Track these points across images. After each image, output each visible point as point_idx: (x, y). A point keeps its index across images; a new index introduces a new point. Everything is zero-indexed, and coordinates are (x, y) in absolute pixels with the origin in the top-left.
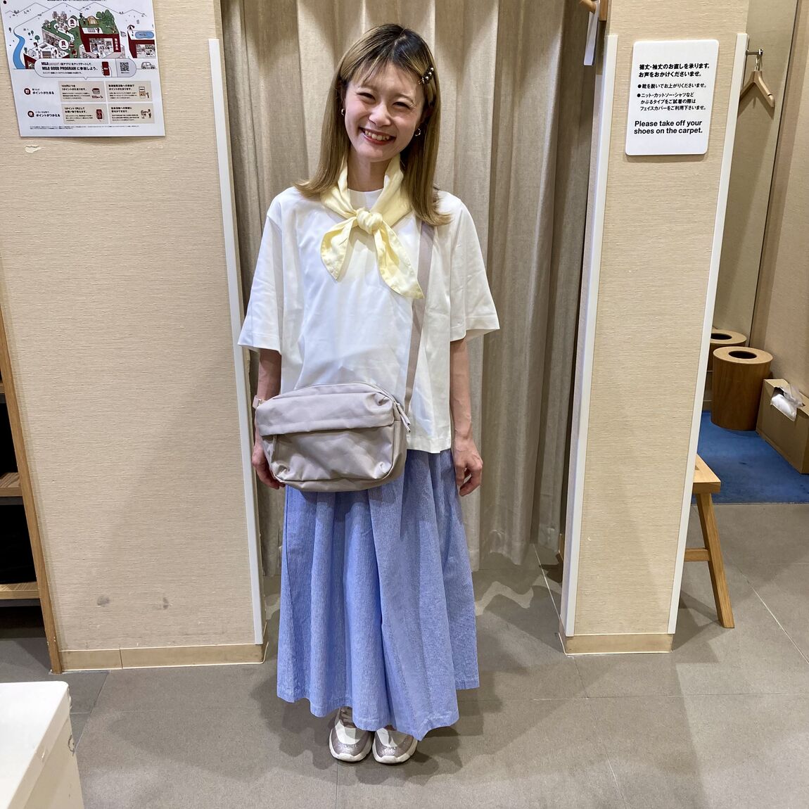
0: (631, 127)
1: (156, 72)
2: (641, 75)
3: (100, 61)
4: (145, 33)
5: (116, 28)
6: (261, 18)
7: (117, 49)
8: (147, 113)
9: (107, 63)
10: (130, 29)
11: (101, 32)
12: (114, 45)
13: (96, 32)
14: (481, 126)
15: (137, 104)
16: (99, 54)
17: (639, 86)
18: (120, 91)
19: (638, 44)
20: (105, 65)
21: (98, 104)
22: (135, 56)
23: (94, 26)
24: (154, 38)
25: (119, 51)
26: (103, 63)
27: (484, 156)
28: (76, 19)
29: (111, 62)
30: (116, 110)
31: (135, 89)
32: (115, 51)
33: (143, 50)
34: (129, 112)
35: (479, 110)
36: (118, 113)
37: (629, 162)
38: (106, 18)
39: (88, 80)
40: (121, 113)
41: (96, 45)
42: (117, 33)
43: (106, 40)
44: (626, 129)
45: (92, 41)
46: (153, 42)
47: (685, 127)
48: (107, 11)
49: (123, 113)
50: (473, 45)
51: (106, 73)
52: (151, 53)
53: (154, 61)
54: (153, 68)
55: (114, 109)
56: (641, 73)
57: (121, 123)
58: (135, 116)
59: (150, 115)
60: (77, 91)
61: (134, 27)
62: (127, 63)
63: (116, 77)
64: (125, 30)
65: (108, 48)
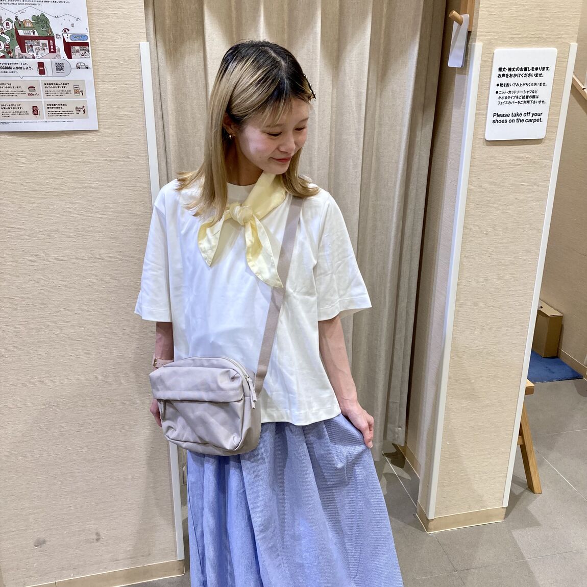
0: (490, 118)
1: (90, 72)
3: (36, 61)
4: (79, 36)
5: (51, 31)
6: (168, 22)
7: (52, 50)
8: (81, 110)
9: (43, 63)
10: (65, 31)
11: (36, 34)
12: (50, 46)
13: (32, 34)
14: (356, 115)
15: (72, 101)
16: (35, 55)
17: (498, 85)
18: (55, 89)
20: (41, 65)
21: (34, 101)
22: (69, 56)
23: (28, 28)
24: (88, 41)
25: (55, 52)
26: (38, 63)
28: (12, 22)
29: (47, 63)
30: (52, 106)
31: (70, 88)
32: (50, 52)
34: (65, 108)
35: (354, 102)
36: (54, 110)
37: (487, 145)
38: (41, 21)
39: (24, 78)
40: (56, 110)
41: (31, 46)
42: (51, 35)
43: (42, 41)
44: (486, 119)
45: (28, 43)
46: (87, 44)
47: (529, 117)
48: (43, 15)
49: (58, 110)
50: (349, 48)
51: (42, 72)
52: (86, 54)
53: (89, 62)
54: (87, 68)
55: (49, 106)
56: (499, 75)
57: (56, 118)
58: (70, 112)
59: (84, 111)
60: (12, 89)
61: (68, 30)
62: (63, 64)
63: (51, 76)
65: (44, 49)
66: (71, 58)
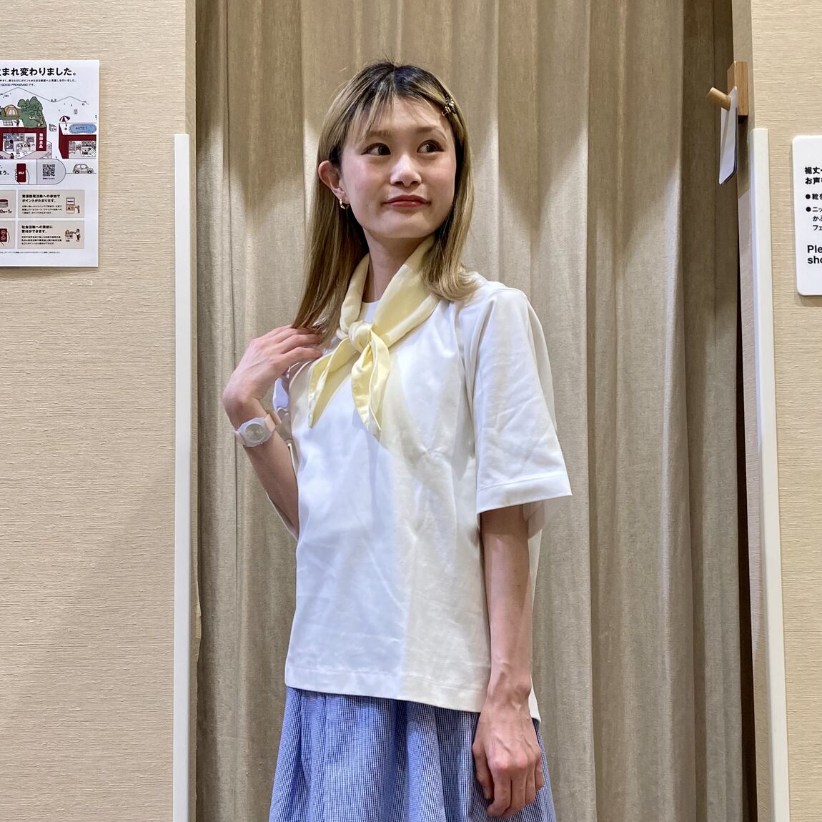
0: (802, 255)
1: (94, 178)
2: (808, 181)
3: (16, 162)
4: (83, 127)
5: (43, 120)
6: (252, 157)
7: (41, 147)
8: (74, 235)
9: (24, 165)
10: (64, 120)
11: (21, 125)
12: (38, 141)
13: (15, 126)
14: (571, 295)
15: (60, 221)
16: (15, 153)
17: (808, 197)
18: (38, 203)
19: (798, 140)
20: (21, 167)
21: (2, 220)
22: (65, 155)
23: (12, 117)
24: (96, 133)
25: (44, 149)
26: (18, 165)
27: (576, 335)
29: (31, 164)
30: (29, 229)
31: (61, 201)
32: (38, 149)
33: (79, 148)
34: (48, 232)
35: (566, 273)
36: (32, 234)
37: (805, 305)
38: (32, 107)
40: (35, 234)
41: (12, 142)
42: (43, 126)
43: (27, 135)
44: (794, 258)
45: (7, 138)
46: (94, 138)
48: (34, 99)
49: (38, 234)
50: (553, 188)
51: (21, 179)
52: (90, 152)
53: (93, 163)
54: (90, 172)
55: (25, 228)
56: (808, 179)
57: (34, 247)
58: (56, 239)
59: (78, 237)
61: (69, 118)
62: (54, 166)
63: (35, 184)
64: (56, 122)
65: (29, 146)
66: (67, 157)
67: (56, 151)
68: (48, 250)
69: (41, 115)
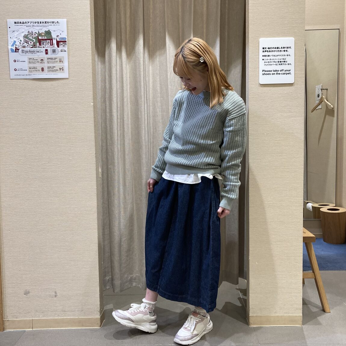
1: (66, 53)
2: (263, 51)
3: (45, 49)
4: (63, 38)
11: (46, 38)
15: (58, 65)
16: (44, 46)
17: (263, 56)
18: (51, 60)
21: (42, 65)
23: (43, 36)
24: (67, 40)
25: (52, 45)
28: (37, 33)
29: (49, 49)
33: (62, 44)
34: (55, 68)
37: (261, 87)
38: (48, 33)
39: (39, 56)
40: (51, 69)
42: (52, 38)
43: (47, 41)
44: (259, 73)
45: (42, 42)
47: (284, 72)
48: (49, 30)
49: (52, 69)
51: (47, 53)
52: (65, 45)
53: (66, 49)
55: (48, 68)
57: (51, 73)
58: (57, 70)
59: (63, 70)
60: (34, 61)
61: (59, 36)
62: (55, 50)
63: (50, 55)
64: (55, 37)
65: (48, 44)
66: (59, 47)
67: (56, 46)
68: (55, 74)
69: (51, 35)
